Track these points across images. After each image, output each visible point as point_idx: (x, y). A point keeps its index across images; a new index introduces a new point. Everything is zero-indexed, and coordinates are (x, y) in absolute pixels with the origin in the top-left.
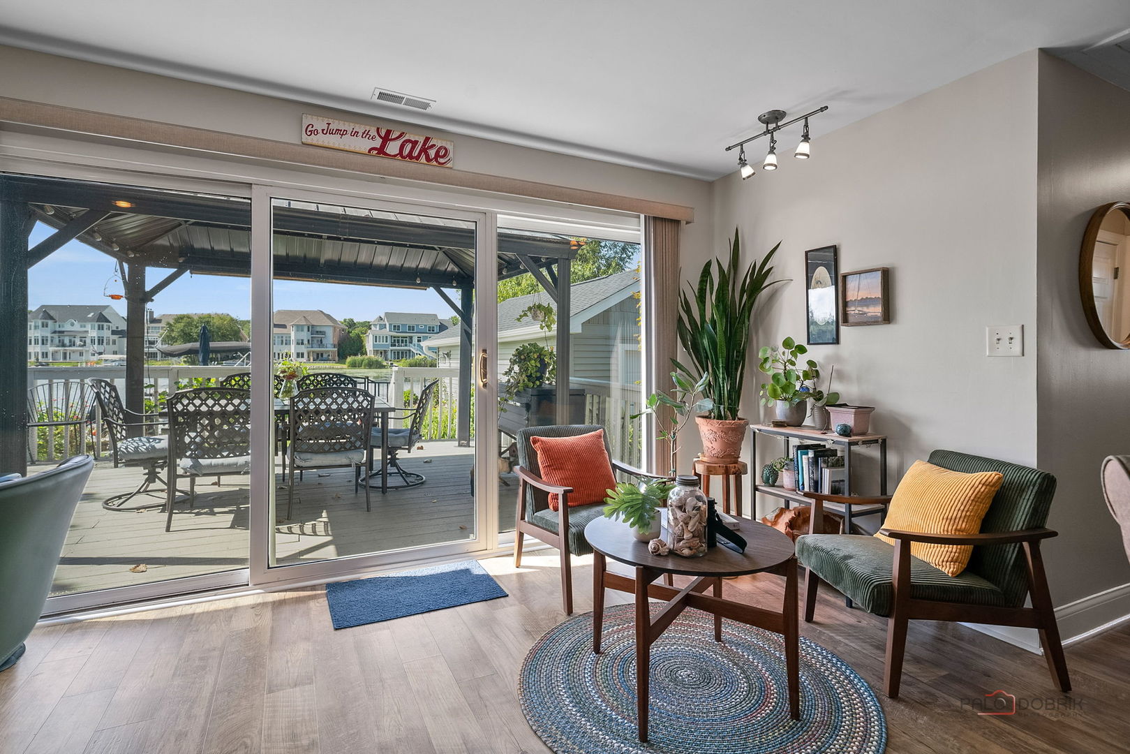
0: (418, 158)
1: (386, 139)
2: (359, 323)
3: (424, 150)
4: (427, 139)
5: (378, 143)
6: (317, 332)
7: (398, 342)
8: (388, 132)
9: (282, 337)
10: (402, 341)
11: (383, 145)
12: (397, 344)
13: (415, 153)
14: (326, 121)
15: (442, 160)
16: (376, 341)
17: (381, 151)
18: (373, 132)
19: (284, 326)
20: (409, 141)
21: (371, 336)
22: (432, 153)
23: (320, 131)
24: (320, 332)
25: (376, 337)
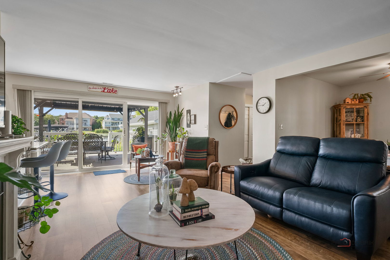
0: (111, 92)
1: (105, 89)
2: (100, 117)
3: (112, 91)
4: (113, 89)
5: (103, 90)
6: (84, 120)
7: (114, 124)
8: (105, 88)
9: (71, 122)
10: (115, 124)
11: (104, 90)
13: (110, 91)
14: (93, 86)
15: (116, 93)
16: (106, 124)
17: (104, 91)
18: (102, 88)
19: (72, 118)
20: (109, 89)
21: (104, 122)
22: (114, 91)
24: (85, 120)
25: (106, 122)
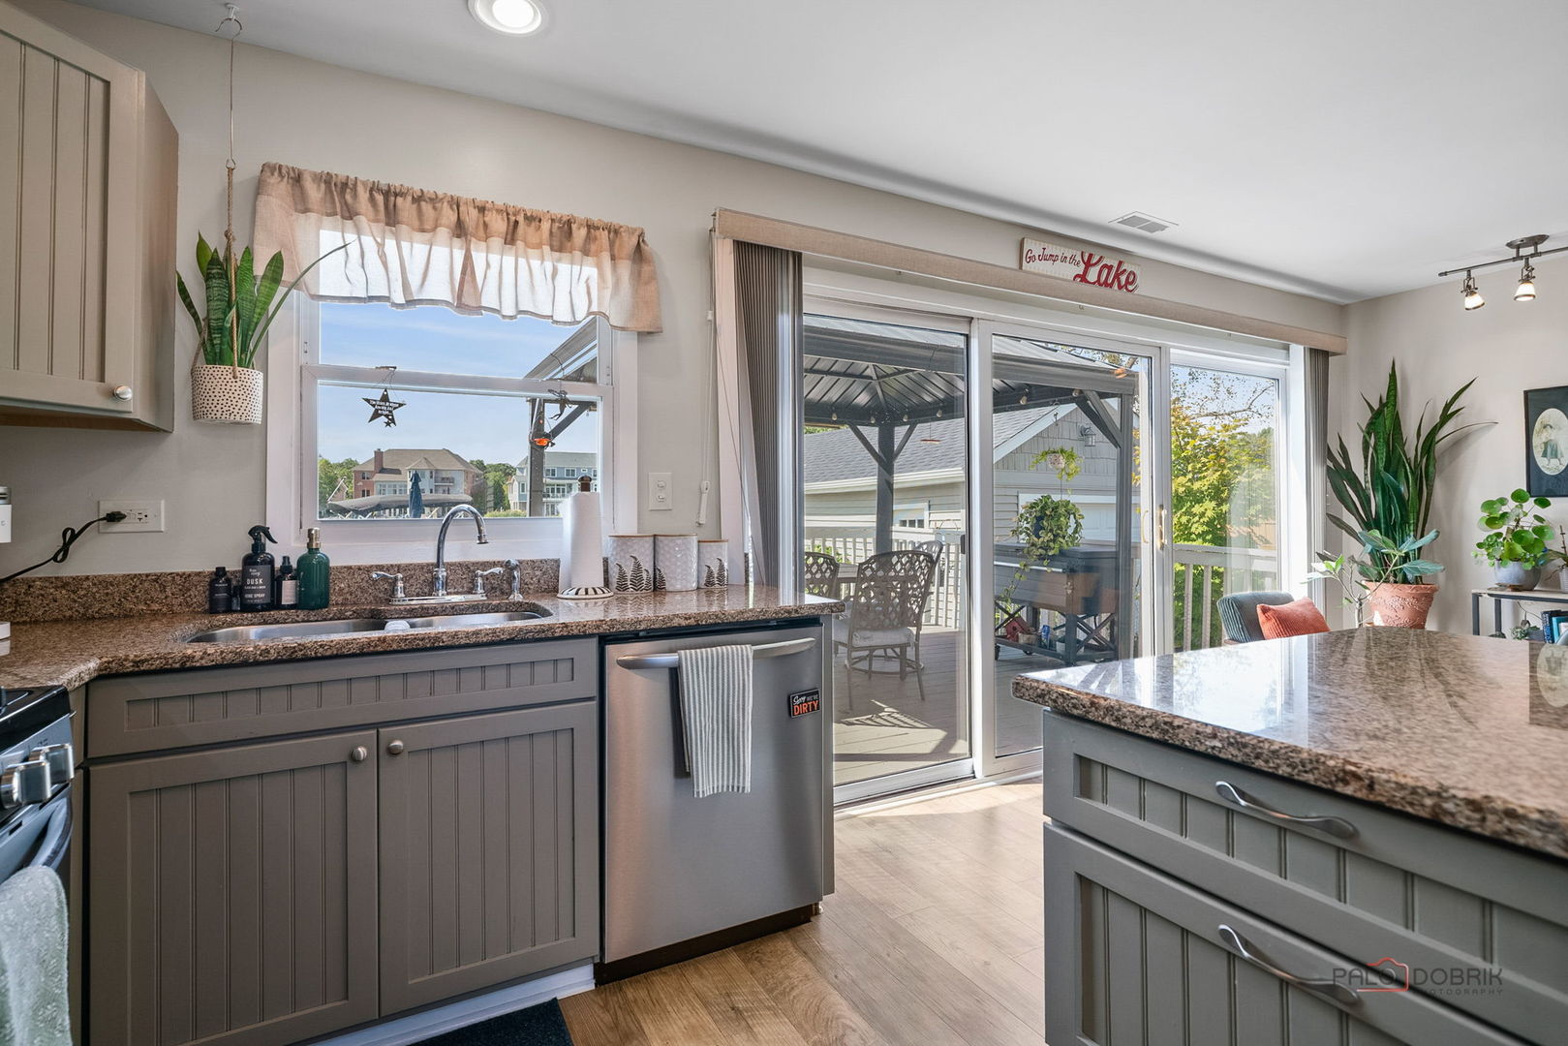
0: (1111, 285)
1: (1088, 265)
2: (491, 466)
3: (1117, 276)
4: (1120, 263)
5: (1080, 270)
6: (443, 479)
7: (553, 491)
8: (1091, 256)
9: (395, 486)
10: (558, 489)
11: (1086, 271)
12: (551, 495)
13: (1110, 281)
14: (1043, 245)
15: (1130, 287)
16: (523, 491)
17: (1083, 278)
18: (1078, 258)
19: (398, 472)
20: (1105, 266)
21: (516, 483)
22: (1123, 278)
23: (1037, 257)
24: (448, 479)
25: (523, 485)
